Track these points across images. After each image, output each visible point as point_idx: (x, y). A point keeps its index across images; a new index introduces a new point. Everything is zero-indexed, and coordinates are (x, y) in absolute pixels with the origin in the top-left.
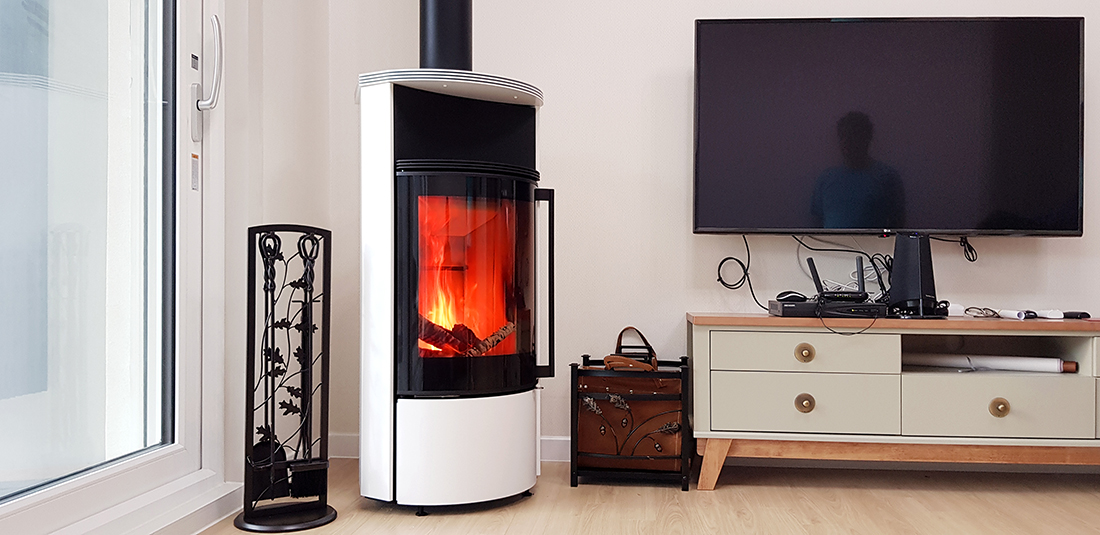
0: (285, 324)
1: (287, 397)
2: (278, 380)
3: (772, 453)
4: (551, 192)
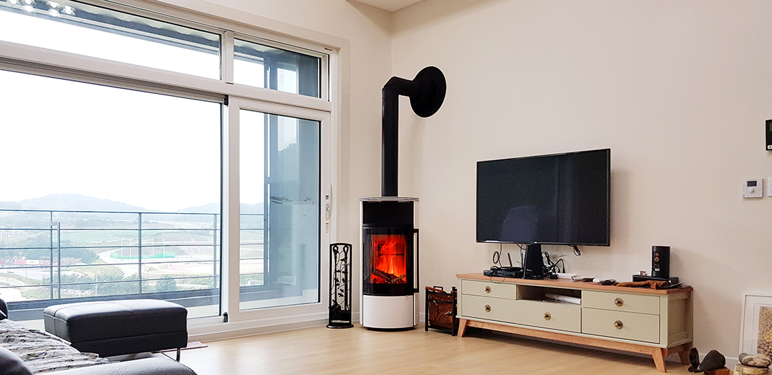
0: (339, 271)
1: (340, 292)
2: (338, 287)
3: (480, 326)
4: (418, 230)
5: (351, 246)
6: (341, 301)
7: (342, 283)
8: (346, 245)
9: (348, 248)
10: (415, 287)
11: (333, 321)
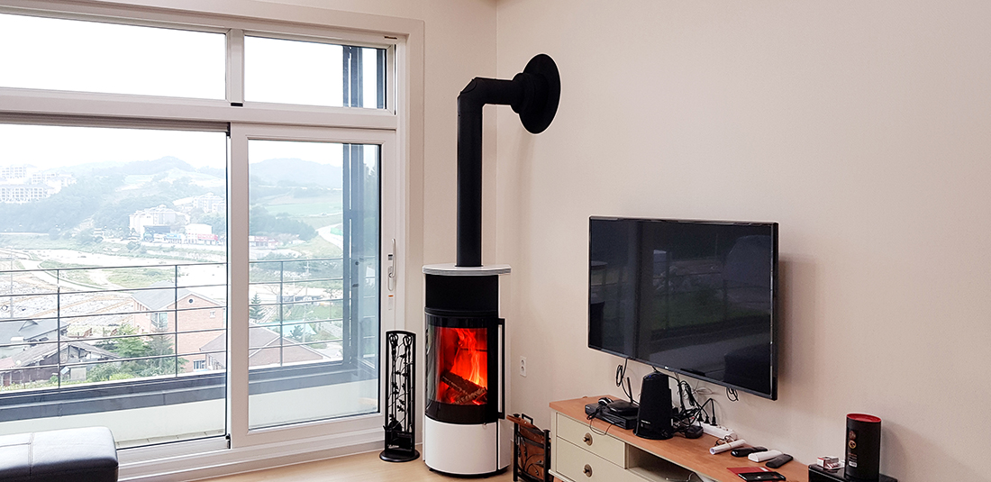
0: (398, 373)
1: (400, 405)
2: (396, 396)
4: (504, 320)
5: (414, 335)
7: (402, 391)
8: (409, 334)
9: (410, 339)
10: (500, 410)
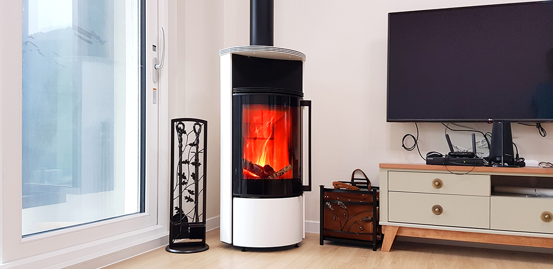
0: (187, 162)
3: (420, 235)
4: (310, 102)
5: (205, 123)
6: (188, 209)
7: (191, 181)
8: (198, 121)
9: (200, 126)
10: (305, 183)
11: (176, 241)
